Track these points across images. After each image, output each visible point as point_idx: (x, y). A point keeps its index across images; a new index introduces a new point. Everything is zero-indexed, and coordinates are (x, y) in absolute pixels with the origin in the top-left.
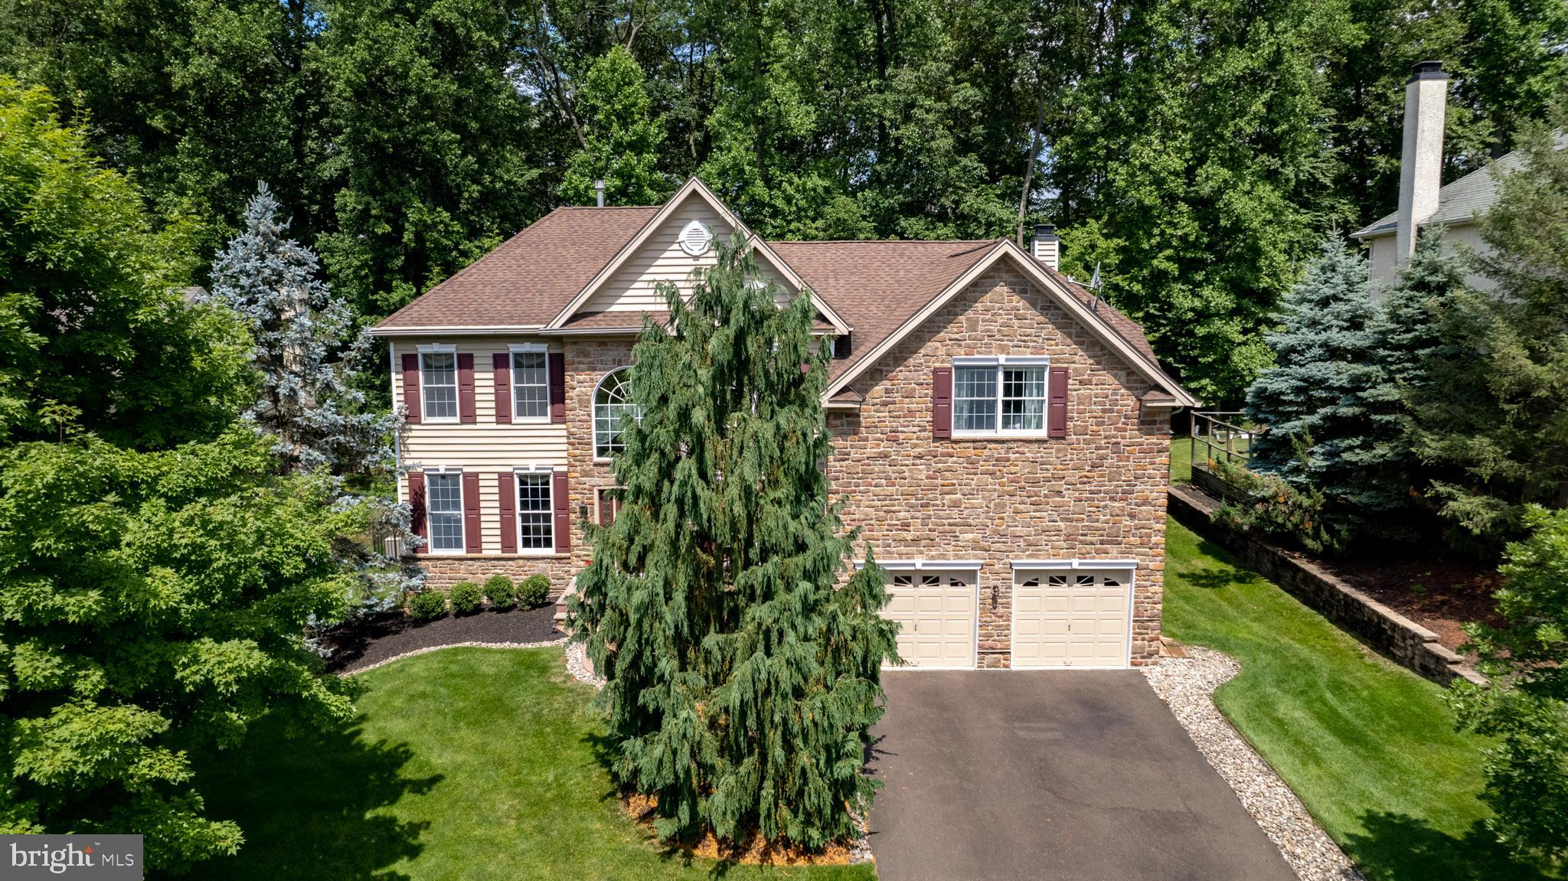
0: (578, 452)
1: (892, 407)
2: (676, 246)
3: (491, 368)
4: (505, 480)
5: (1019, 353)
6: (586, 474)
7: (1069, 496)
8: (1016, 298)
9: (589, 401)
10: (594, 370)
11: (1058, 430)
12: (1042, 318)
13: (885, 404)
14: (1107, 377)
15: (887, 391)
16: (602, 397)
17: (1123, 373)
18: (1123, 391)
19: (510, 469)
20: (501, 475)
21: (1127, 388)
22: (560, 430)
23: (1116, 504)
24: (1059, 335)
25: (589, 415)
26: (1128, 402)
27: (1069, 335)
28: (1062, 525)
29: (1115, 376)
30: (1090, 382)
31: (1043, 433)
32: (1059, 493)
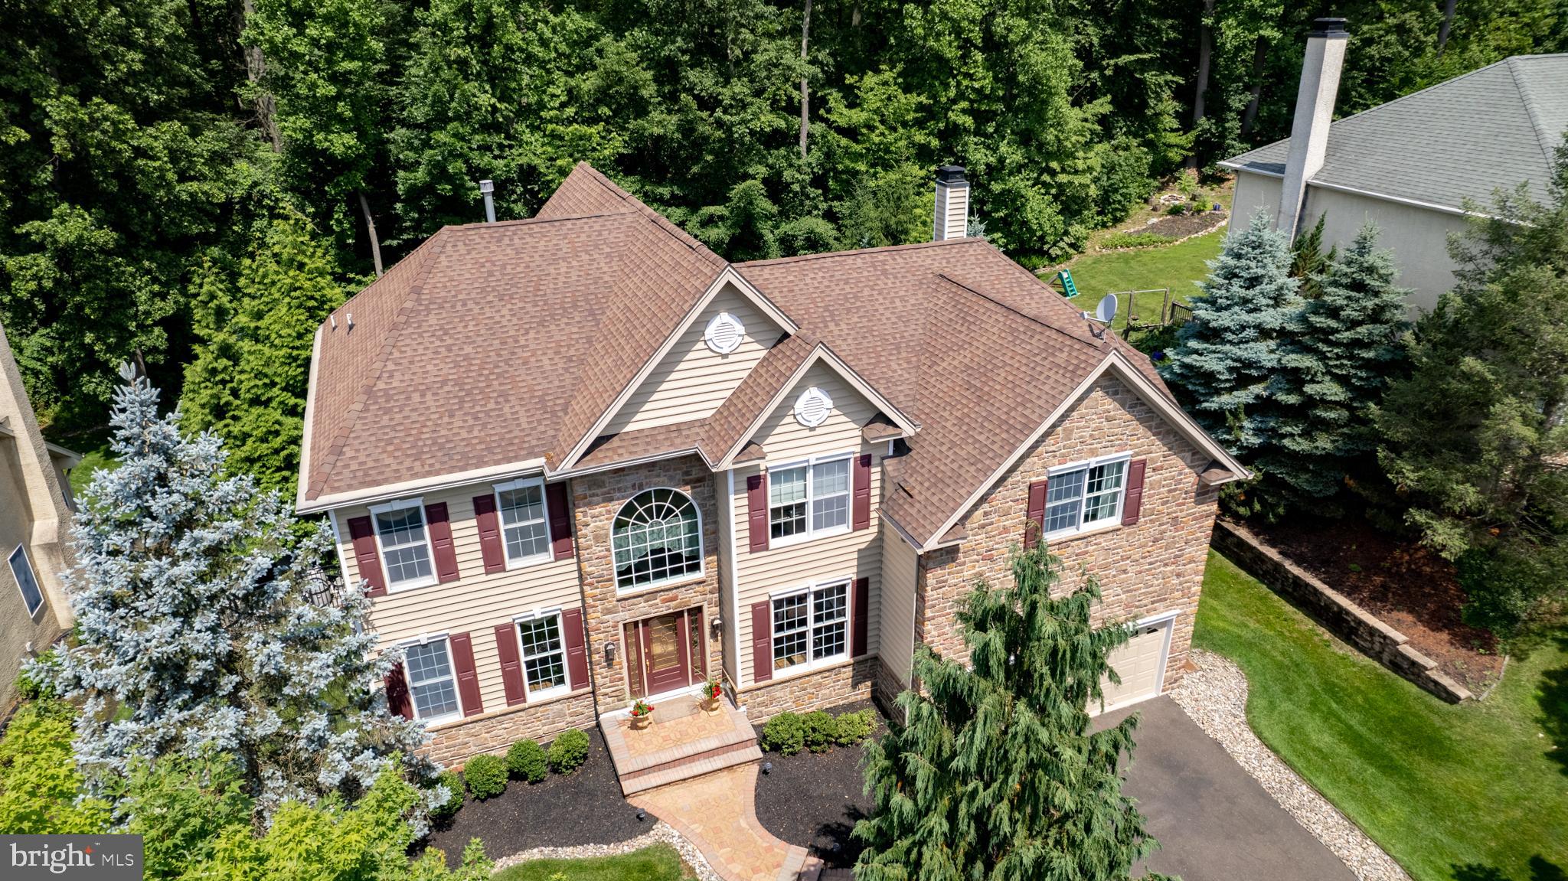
0: (597, 591)
1: (989, 528)
2: (700, 345)
3: (473, 514)
4: (504, 635)
5: (1106, 453)
6: (608, 612)
7: (1132, 570)
8: (1108, 400)
9: (607, 535)
10: (611, 500)
11: (1132, 515)
12: (1129, 416)
13: (983, 527)
14: (1176, 461)
15: (986, 514)
16: (619, 525)
17: (1188, 455)
18: (1187, 470)
19: (509, 620)
20: (497, 629)
21: (1191, 467)
22: (570, 565)
23: (1169, 568)
24: (1141, 430)
25: (608, 550)
26: (1190, 479)
27: (1150, 428)
28: (1123, 596)
29: (1182, 458)
30: (1162, 468)
31: (1115, 521)
32: (1125, 571)
